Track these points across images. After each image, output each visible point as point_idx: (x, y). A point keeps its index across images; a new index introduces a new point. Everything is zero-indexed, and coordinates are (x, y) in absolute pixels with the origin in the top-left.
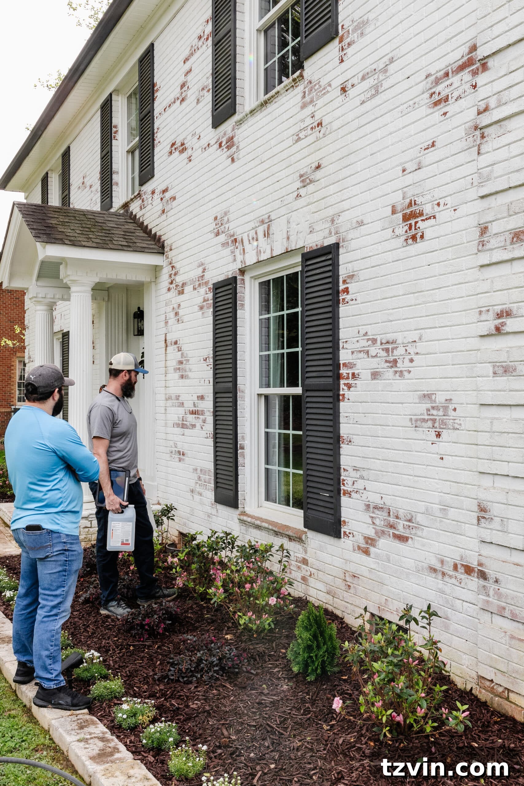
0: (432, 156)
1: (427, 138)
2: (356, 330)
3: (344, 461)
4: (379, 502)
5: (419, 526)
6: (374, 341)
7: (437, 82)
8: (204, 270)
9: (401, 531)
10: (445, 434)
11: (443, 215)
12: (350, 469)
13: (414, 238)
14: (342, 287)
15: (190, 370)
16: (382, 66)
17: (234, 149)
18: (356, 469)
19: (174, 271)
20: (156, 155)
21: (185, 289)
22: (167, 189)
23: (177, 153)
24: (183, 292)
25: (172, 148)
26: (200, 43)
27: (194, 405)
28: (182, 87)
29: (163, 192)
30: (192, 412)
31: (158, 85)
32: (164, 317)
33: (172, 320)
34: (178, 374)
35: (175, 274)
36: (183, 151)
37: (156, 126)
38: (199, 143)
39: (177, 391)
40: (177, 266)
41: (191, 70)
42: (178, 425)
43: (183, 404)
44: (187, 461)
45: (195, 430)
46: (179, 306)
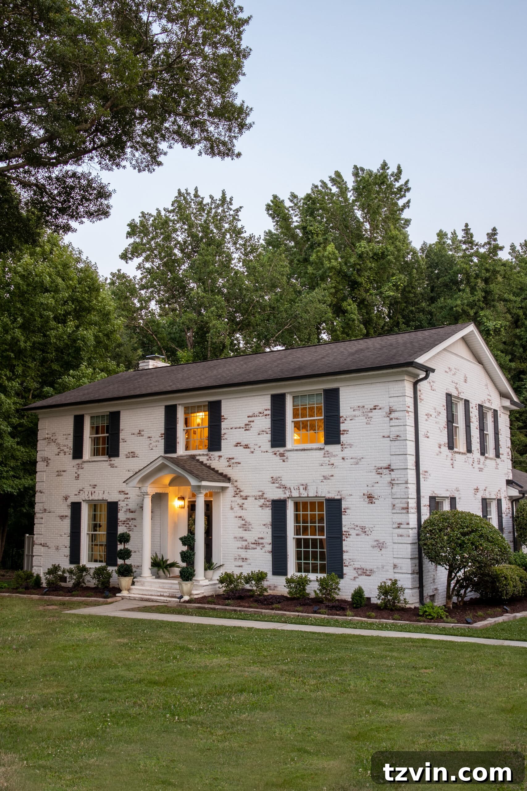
0: (377, 485)
1: (376, 481)
2: (349, 523)
3: (344, 557)
4: (359, 567)
5: (374, 572)
6: (357, 526)
7: (378, 469)
8: (263, 494)
9: (368, 573)
10: (383, 549)
11: (381, 499)
12: (348, 560)
13: (371, 503)
14: (343, 510)
15: (252, 528)
16: (359, 458)
17: (285, 458)
18: (350, 559)
19: (239, 490)
20: (223, 443)
21: (248, 498)
22: (233, 459)
23: (242, 447)
24: (246, 499)
25: (238, 444)
26: (260, 415)
27: (256, 541)
28: (246, 425)
29: (230, 459)
30: (254, 544)
31: (225, 417)
32: (230, 506)
33: (237, 508)
34: (241, 529)
35: (240, 491)
36: (246, 448)
37: (223, 432)
38: (259, 449)
39: (241, 535)
40: (242, 489)
41: (253, 421)
42: (242, 548)
43: (246, 540)
44: (249, 561)
45: (255, 550)
46: (243, 504)
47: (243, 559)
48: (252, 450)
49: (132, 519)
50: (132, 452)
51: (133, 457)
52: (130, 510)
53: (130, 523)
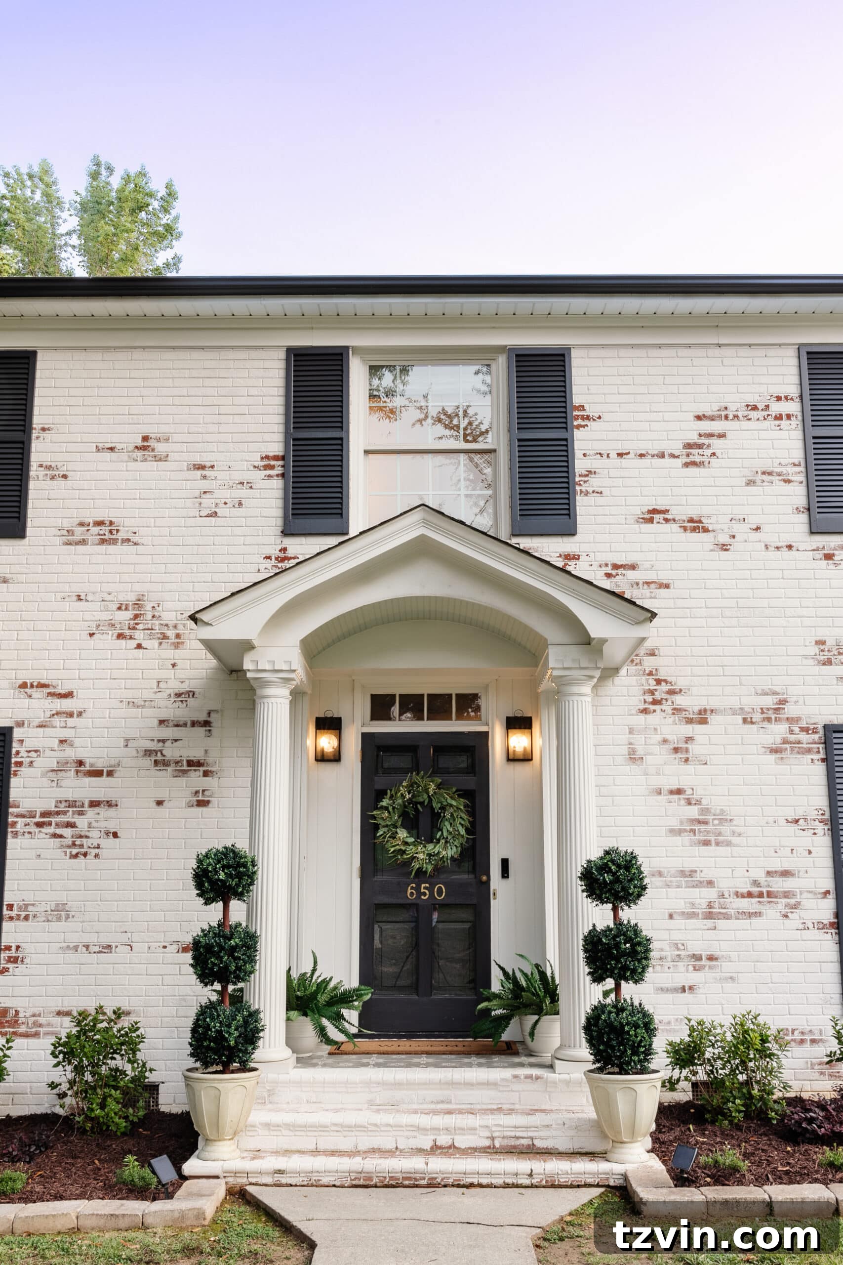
8: (783, 702)
15: (735, 834)
19: (664, 687)
20: (583, 506)
21: (712, 718)
22: (633, 567)
23: (675, 527)
24: (704, 721)
25: (652, 515)
26: (753, 414)
27: (756, 883)
28: (689, 446)
29: (616, 567)
30: (750, 895)
31: (590, 411)
32: (624, 750)
33: (658, 756)
34: (686, 838)
35: (671, 692)
36: (694, 529)
37: (580, 465)
38: (755, 536)
39: (689, 864)
40: (681, 683)
41: (722, 436)
42: (692, 915)
43: (710, 883)
44: (726, 967)
45: (755, 921)
46: (689, 739)
47: (698, 958)
48: (724, 539)
49: (94, 804)
50: (100, 523)
51: (103, 542)
52: (81, 763)
53: (82, 823)
